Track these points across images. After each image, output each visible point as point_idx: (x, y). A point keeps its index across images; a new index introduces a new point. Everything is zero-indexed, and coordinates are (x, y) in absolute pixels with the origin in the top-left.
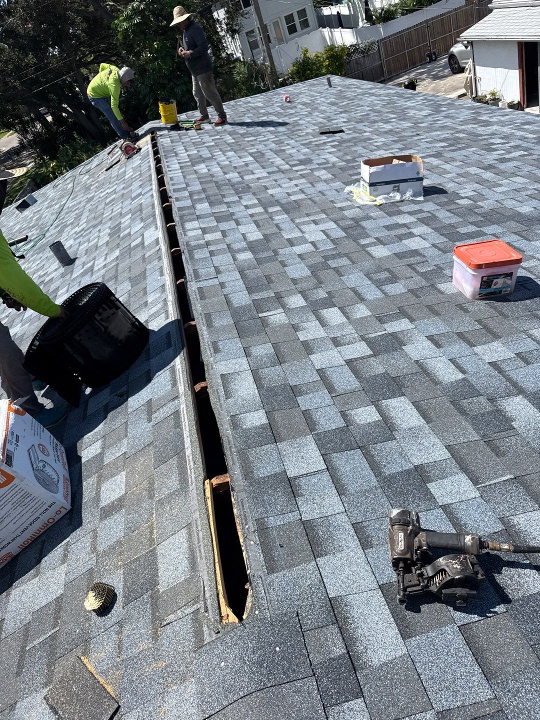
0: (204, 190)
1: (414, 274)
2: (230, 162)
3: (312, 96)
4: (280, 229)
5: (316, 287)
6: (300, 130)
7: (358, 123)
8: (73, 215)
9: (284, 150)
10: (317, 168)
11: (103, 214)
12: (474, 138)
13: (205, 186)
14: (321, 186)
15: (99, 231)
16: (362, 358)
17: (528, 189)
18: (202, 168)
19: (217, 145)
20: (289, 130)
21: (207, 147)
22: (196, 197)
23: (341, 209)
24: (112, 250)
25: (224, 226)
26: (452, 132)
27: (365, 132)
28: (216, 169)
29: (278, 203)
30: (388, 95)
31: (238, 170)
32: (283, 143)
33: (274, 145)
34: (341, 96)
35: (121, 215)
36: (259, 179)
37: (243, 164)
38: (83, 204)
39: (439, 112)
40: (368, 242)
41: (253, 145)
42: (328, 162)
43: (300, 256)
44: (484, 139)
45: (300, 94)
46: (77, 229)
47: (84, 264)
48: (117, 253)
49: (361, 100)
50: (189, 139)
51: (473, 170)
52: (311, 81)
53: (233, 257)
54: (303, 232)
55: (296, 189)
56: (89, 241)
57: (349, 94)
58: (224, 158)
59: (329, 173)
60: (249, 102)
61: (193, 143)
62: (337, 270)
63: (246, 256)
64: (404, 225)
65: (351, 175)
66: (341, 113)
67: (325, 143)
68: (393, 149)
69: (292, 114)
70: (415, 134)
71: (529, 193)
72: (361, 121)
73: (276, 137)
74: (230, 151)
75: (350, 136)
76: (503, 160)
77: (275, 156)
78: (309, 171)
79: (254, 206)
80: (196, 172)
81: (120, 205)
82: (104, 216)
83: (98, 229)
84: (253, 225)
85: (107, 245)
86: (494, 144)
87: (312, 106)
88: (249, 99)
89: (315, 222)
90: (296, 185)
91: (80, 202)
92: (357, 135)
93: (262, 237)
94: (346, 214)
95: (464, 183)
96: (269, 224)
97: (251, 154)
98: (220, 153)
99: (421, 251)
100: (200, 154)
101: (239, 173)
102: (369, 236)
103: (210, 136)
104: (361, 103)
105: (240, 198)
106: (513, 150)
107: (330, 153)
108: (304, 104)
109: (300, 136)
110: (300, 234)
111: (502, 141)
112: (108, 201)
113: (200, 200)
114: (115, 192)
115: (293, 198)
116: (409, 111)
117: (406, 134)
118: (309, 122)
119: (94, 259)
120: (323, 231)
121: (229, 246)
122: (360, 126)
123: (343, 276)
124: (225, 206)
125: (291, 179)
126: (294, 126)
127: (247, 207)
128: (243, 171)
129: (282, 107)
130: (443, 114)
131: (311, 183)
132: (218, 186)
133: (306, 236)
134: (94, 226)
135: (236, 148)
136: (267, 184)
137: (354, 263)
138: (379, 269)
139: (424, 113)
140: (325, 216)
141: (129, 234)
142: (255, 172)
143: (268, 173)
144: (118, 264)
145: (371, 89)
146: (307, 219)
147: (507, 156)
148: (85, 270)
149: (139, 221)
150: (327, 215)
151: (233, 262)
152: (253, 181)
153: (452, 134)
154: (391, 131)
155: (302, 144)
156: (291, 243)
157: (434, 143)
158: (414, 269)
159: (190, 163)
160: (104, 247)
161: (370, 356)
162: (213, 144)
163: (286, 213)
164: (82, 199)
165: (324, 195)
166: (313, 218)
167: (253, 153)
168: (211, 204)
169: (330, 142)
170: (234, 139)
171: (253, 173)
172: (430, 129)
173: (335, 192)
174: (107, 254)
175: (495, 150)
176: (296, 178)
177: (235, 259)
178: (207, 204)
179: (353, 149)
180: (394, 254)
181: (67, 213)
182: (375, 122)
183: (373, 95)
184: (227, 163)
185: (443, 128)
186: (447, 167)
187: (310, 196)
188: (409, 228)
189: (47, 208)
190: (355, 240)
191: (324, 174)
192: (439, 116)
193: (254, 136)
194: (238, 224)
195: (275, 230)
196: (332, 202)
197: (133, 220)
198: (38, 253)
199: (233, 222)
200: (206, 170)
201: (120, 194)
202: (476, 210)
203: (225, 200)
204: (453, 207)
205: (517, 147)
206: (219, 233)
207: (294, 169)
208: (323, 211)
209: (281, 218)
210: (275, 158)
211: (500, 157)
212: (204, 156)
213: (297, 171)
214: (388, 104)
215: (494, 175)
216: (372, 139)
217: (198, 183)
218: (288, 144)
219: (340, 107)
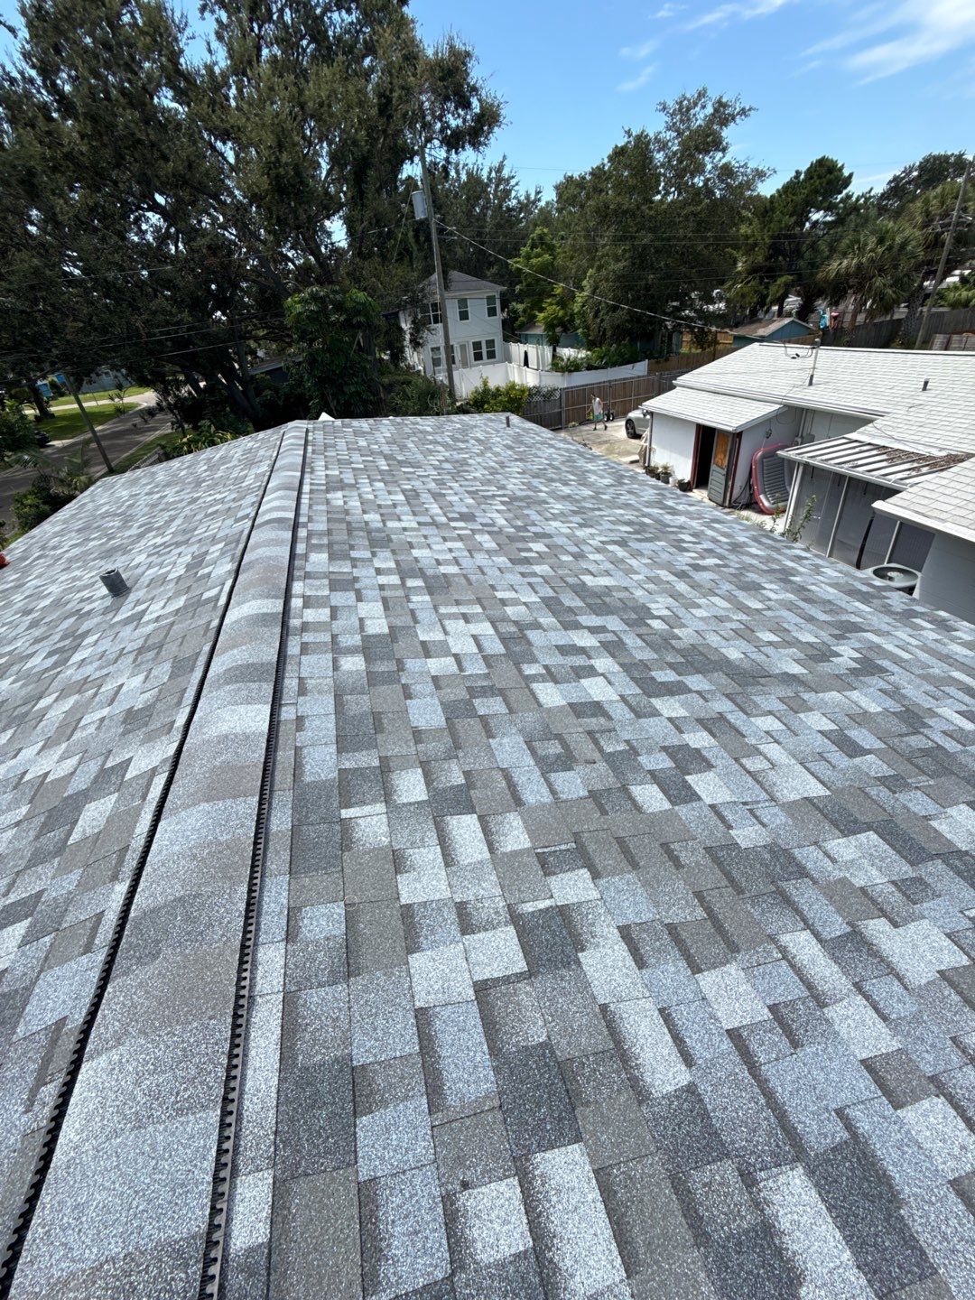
0: (329, 532)
1: (597, 756)
2: (376, 496)
3: (488, 433)
4: (416, 621)
5: (449, 757)
6: (467, 471)
7: (534, 477)
8: (166, 515)
9: (444, 495)
10: (479, 530)
11: (196, 529)
12: (662, 530)
13: (335, 526)
14: (481, 559)
15: (180, 554)
16: (507, 980)
17: (731, 620)
18: (337, 498)
19: (365, 469)
20: (455, 468)
21: (354, 469)
22: (314, 541)
23: (503, 602)
24: (177, 594)
25: (340, 599)
26: (637, 513)
27: (541, 491)
28: (355, 503)
29: (421, 573)
30: (567, 450)
31: (382, 511)
32: (445, 484)
33: (434, 484)
34: (518, 439)
35: (214, 540)
36: (405, 529)
37: (390, 503)
38: (184, 504)
39: (622, 484)
40: (534, 672)
41: (409, 479)
42: (493, 525)
43: (435, 679)
44: (673, 532)
45: (475, 426)
46: (159, 540)
47: (138, 603)
48: (181, 602)
49: (539, 449)
50: (334, 454)
51: (664, 574)
52: (489, 415)
53: (335, 661)
54: (446, 633)
55: (449, 556)
56: (161, 565)
57: (527, 439)
58: (370, 489)
59: (494, 540)
60: (417, 424)
61: (338, 460)
62: (484, 720)
63: (353, 664)
64: (582, 651)
65: (520, 550)
66: (516, 460)
67: (494, 496)
68: (571, 522)
69: (462, 449)
70: (596, 506)
71: (735, 625)
72: (536, 476)
73: (439, 474)
74: (379, 481)
75: (524, 493)
76: (697, 568)
77: (432, 501)
78: (469, 532)
79: (388, 572)
80: (328, 502)
81: (219, 524)
82: (196, 533)
83: (179, 550)
84: (380, 605)
85: (177, 583)
86: (684, 541)
87: (486, 445)
88: (418, 419)
89: (466, 618)
90: (451, 550)
91: (182, 500)
92: (532, 493)
93: (386, 630)
94: (509, 613)
95: (656, 592)
96: (403, 608)
97: (403, 492)
98: (367, 481)
99: (606, 706)
100: (342, 476)
101: (382, 515)
102: (536, 661)
103: (361, 456)
104: (539, 453)
105: (374, 554)
106: (706, 555)
107: (498, 511)
108: (478, 440)
109: (466, 480)
110: (441, 637)
111: (694, 540)
112: (210, 511)
113: (318, 548)
114: (222, 501)
115: (443, 569)
116: (590, 475)
117: (587, 505)
118: (479, 463)
119: (152, 599)
120: (475, 637)
121: (334, 637)
122: (535, 482)
123: (494, 737)
124: (348, 563)
125: (445, 539)
126: (462, 465)
127: (379, 571)
128: (388, 513)
129: (452, 437)
130: (626, 487)
131: (469, 551)
132: (350, 530)
133: (450, 641)
134: (178, 544)
135: (388, 478)
136: (413, 540)
137: (511, 711)
138: (549, 735)
139: (606, 481)
140: (480, 610)
141: (209, 575)
142: (403, 517)
143: (419, 523)
144: (172, 624)
145: (550, 439)
146: (454, 610)
147: (700, 562)
148: (132, 615)
149: (228, 559)
150: (484, 608)
151: (331, 674)
152: (395, 531)
153: (637, 517)
154: (569, 496)
155: (467, 492)
156: (427, 650)
157: (618, 524)
158: (596, 742)
159: (324, 488)
160: (172, 585)
161: (520, 977)
162: (362, 466)
163: (431, 594)
164: (187, 496)
165: (483, 573)
166: (464, 609)
167: (406, 490)
168: (332, 557)
169: (499, 496)
170: (389, 465)
171: (400, 520)
172: (613, 504)
173: (498, 573)
174: (169, 599)
175: (687, 550)
176: (453, 539)
177: (336, 667)
178: (325, 556)
179: (526, 512)
180: (571, 705)
181: (161, 510)
182: (552, 480)
183: (552, 446)
184: (371, 497)
185: (627, 506)
186: (633, 562)
187: (464, 572)
188: (590, 658)
189: (146, 494)
190: (517, 665)
191: (486, 541)
192: (622, 490)
193: (413, 467)
194: (359, 598)
195: (408, 620)
196: (493, 587)
197: (223, 553)
198: (102, 558)
199: (352, 595)
200: (340, 503)
201: (227, 506)
202: (673, 642)
203: (354, 554)
204: (643, 630)
205: (710, 551)
206: (327, 611)
207: (453, 524)
208: (479, 601)
209: (421, 600)
210: (431, 503)
211: (693, 562)
212: (346, 481)
213: (455, 528)
214: (568, 461)
215: (689, 589)
216: (548, 503)
217: (325, 518)
218: (451, 488)
219: (515, 453)
